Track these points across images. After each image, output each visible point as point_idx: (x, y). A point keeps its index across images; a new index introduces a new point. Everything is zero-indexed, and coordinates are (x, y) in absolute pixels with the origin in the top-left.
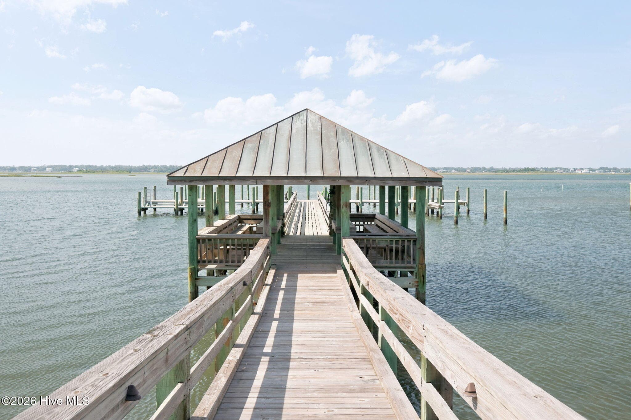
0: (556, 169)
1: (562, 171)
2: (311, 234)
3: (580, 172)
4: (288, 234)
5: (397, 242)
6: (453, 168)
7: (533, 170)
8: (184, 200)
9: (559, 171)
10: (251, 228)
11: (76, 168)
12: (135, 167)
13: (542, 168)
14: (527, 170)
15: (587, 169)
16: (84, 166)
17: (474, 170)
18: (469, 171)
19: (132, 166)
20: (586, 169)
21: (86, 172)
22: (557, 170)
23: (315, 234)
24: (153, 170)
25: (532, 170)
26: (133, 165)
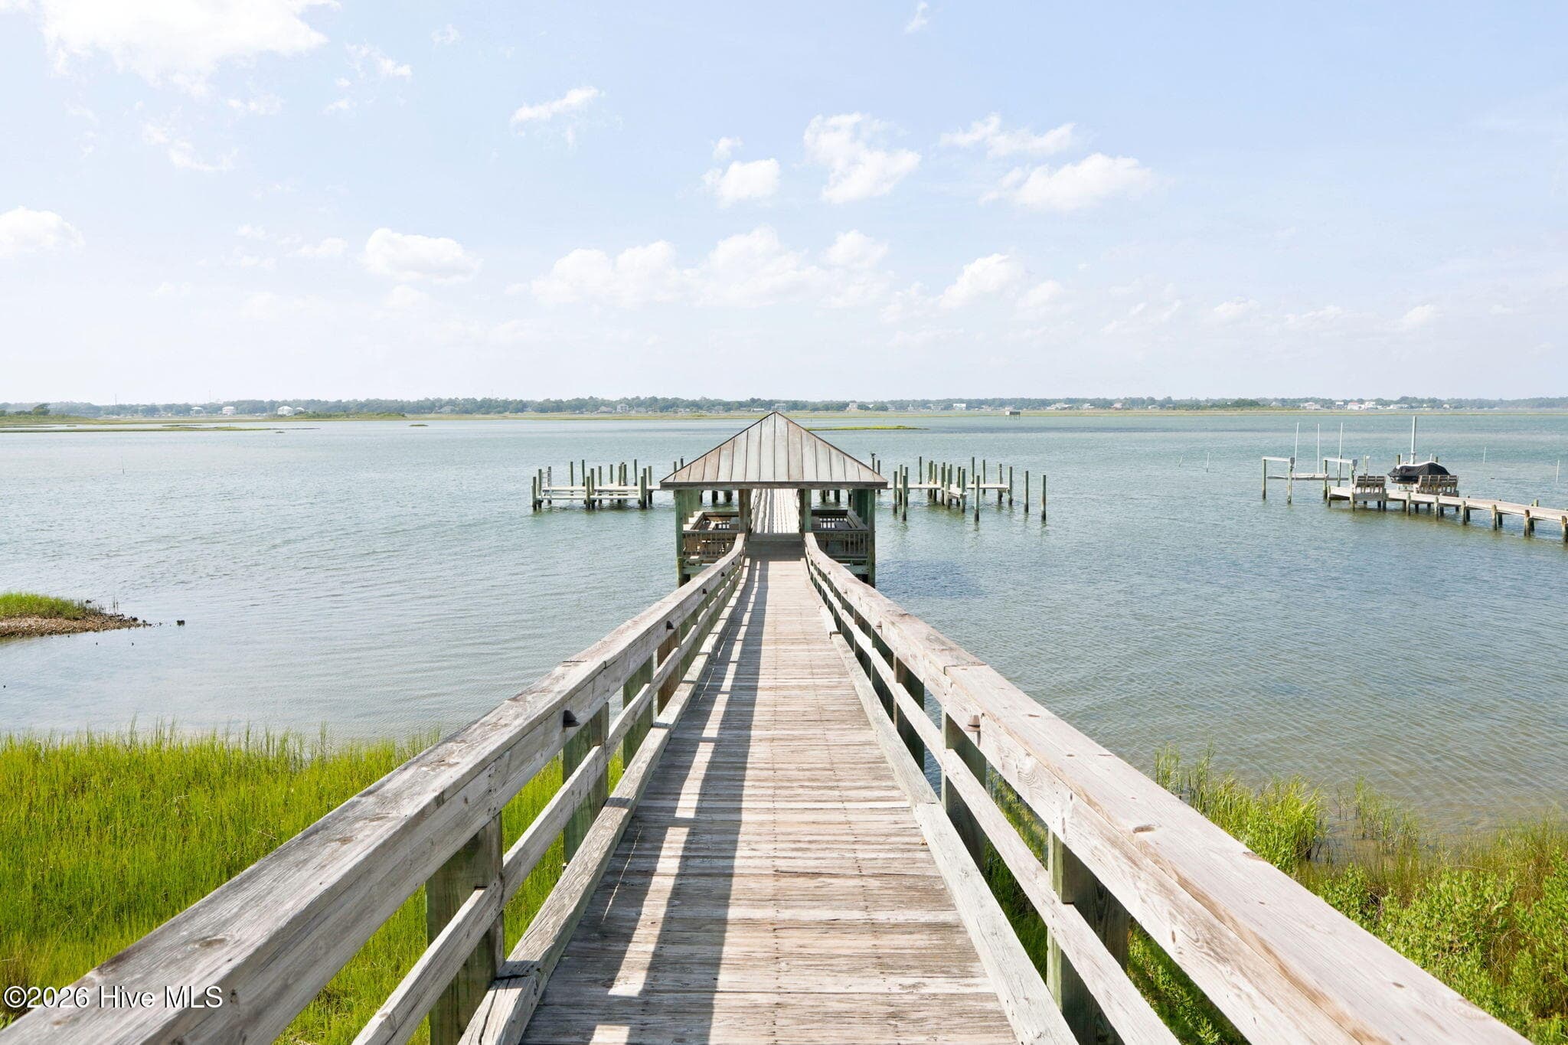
0: (1307, 400)
1: (1318, 407)
2: (780, 532)
3: (1355, 407)
4: (755, 532)
5: (852, 536)
6: (1084, 401)
7: (1253, 404)
8: (595, 488)
9: (1311, 406)
10: (717, 525)
11: (286, 408)
12: (409, 402)
13: (1276, 400)
14: (1241, 404)
15: (1372, 400)
16: (300, 401)
17: (1131, 404)
18: (1118, 405)
19: (402, 401)
20: (1369, 401)
21: (314, 417)
22: (1306, 405)
23: (784, 532)
24: (447, 409)
25: (1251, 405)
26: (405, 400)
